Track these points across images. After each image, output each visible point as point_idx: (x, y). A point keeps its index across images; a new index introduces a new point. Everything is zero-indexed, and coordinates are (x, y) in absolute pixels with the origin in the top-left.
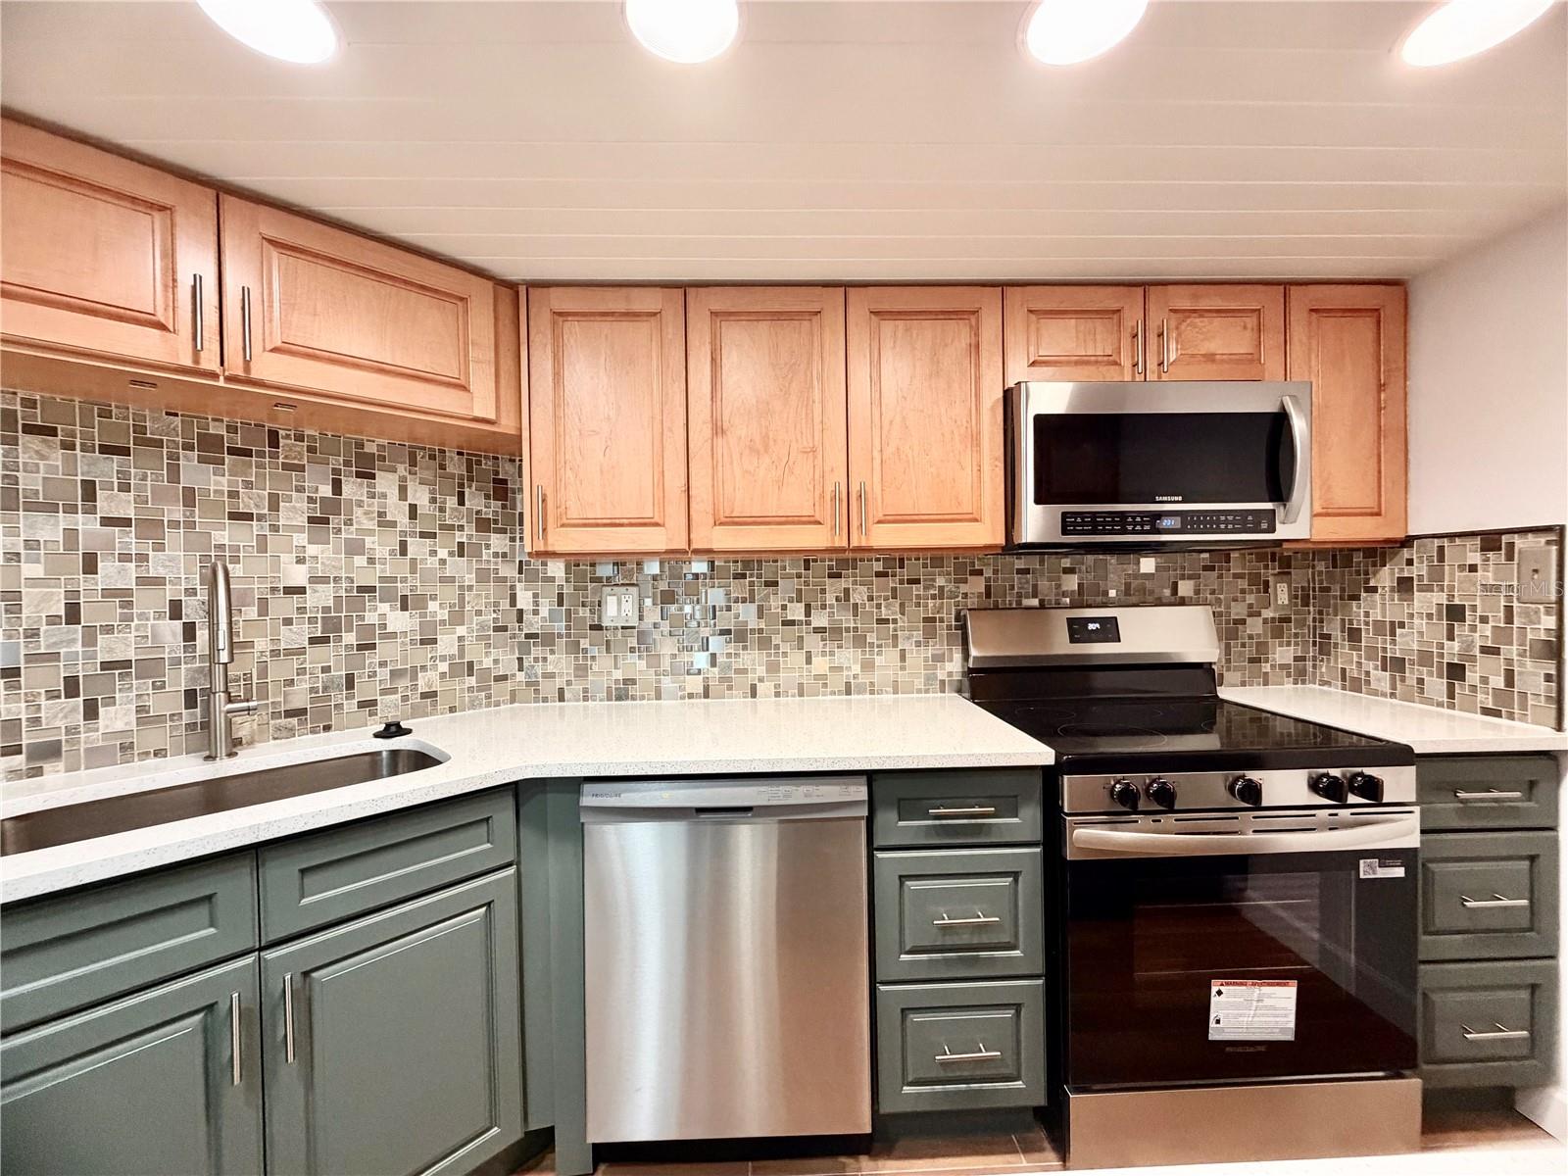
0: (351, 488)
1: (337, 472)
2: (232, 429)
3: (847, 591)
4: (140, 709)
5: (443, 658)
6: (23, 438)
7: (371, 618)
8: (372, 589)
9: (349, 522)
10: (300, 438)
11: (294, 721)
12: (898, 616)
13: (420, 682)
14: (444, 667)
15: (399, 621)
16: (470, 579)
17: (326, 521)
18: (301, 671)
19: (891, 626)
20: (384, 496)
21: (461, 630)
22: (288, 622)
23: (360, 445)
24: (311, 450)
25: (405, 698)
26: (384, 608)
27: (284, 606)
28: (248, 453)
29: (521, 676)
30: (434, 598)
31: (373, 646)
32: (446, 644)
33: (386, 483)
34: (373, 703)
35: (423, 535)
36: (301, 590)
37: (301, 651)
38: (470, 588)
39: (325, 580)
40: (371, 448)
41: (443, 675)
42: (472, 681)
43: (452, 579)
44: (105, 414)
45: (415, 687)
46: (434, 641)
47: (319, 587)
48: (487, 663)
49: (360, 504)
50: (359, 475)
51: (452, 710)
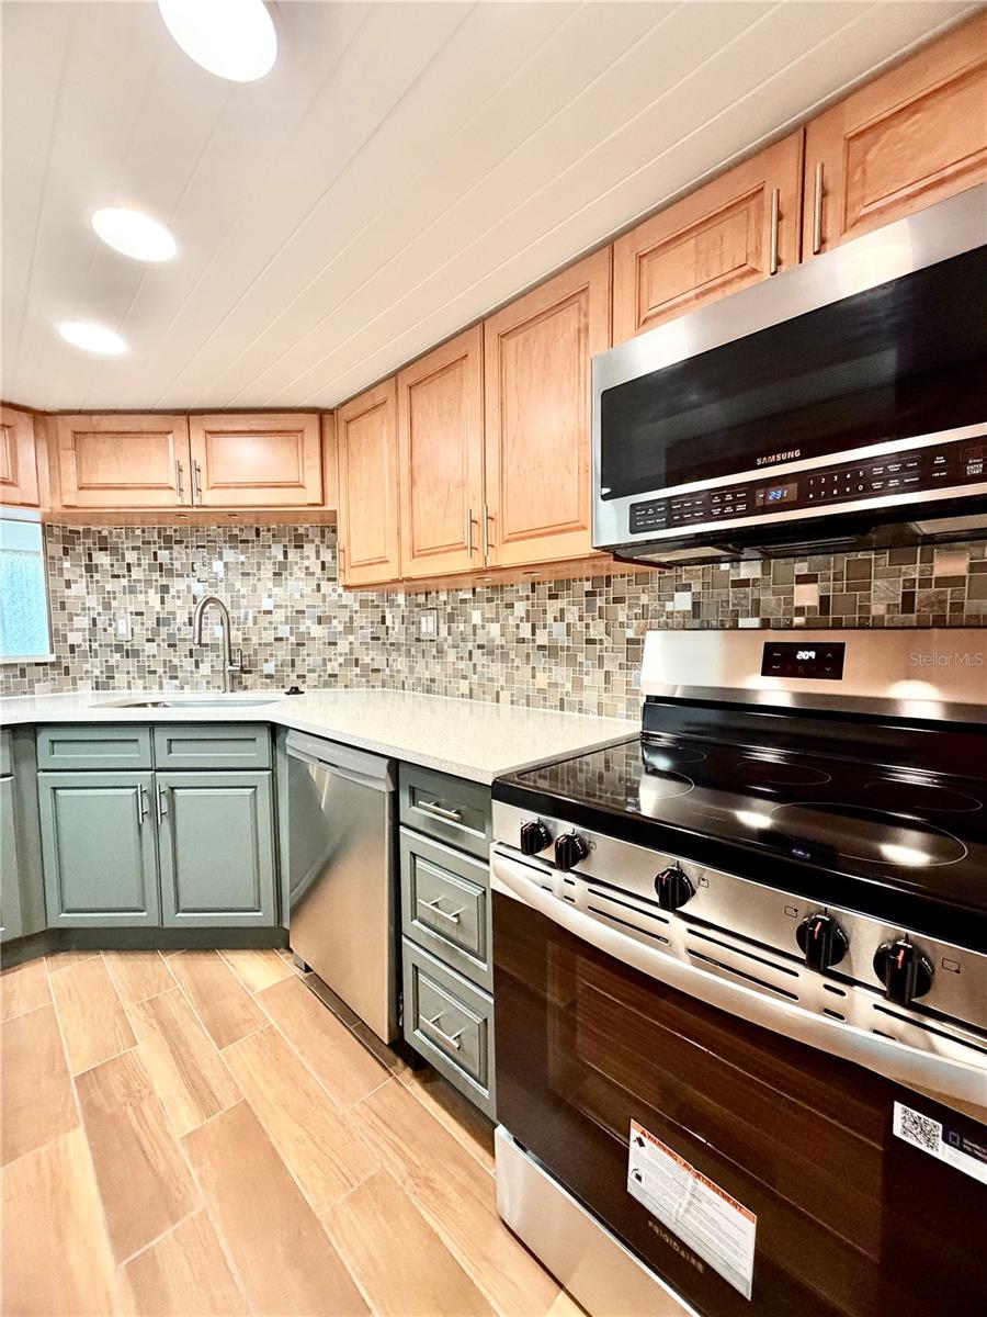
0: (293, 554)
1: (285, 546)
2: (241, 530)
3: (562, 610)
4: (212, 666)
5: (341, 655)
6: (175, 546)
7: (303, 629)
8: (303, 612)
9: (291, 574)
10: (269, 530)
11: (269, 680)
12: (604, 637)
13: (328, 668)
14: (341, 660)
15: (318, 631)
16: (356, 606)
17: (281, 574)
18: (271, 655)
19: (598, 646)
20: (308, 558)
21: (351, 638)
22: (265, 629)
23: (296, 530)
24: (274, 536)
25: (320, 676)
26: (309, 623)
27: (264, 620)
28: (247, 541)
29: (387, 669)
30: (335, 617)
31: (303, 645)
32: (343, 646)
33: (309, 549)
34: (304, 676)
35: (329, 579)
36: (270, 612)
37: (270, 645)
38: (356, 612)
39: (280, 607)
40: (301, 531)
41: (340, 665)
42: (358, 670)
43: (346, 606)
44: (197, 531)
45: (325, 671)
46: (335, 644)
47: (279, 610)
48: (367, 660)
49: (296, 563)
50: (296, 547)
51: (346, 686)
